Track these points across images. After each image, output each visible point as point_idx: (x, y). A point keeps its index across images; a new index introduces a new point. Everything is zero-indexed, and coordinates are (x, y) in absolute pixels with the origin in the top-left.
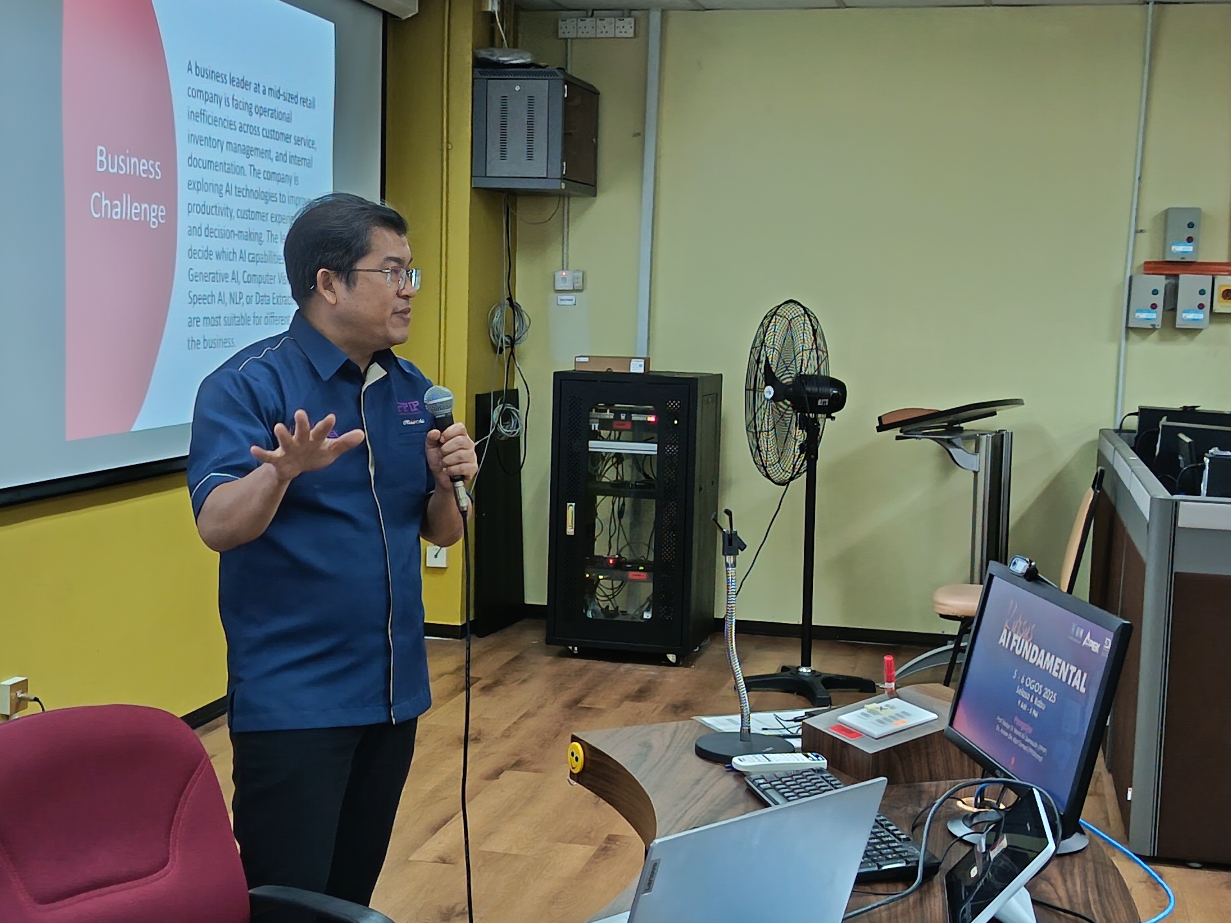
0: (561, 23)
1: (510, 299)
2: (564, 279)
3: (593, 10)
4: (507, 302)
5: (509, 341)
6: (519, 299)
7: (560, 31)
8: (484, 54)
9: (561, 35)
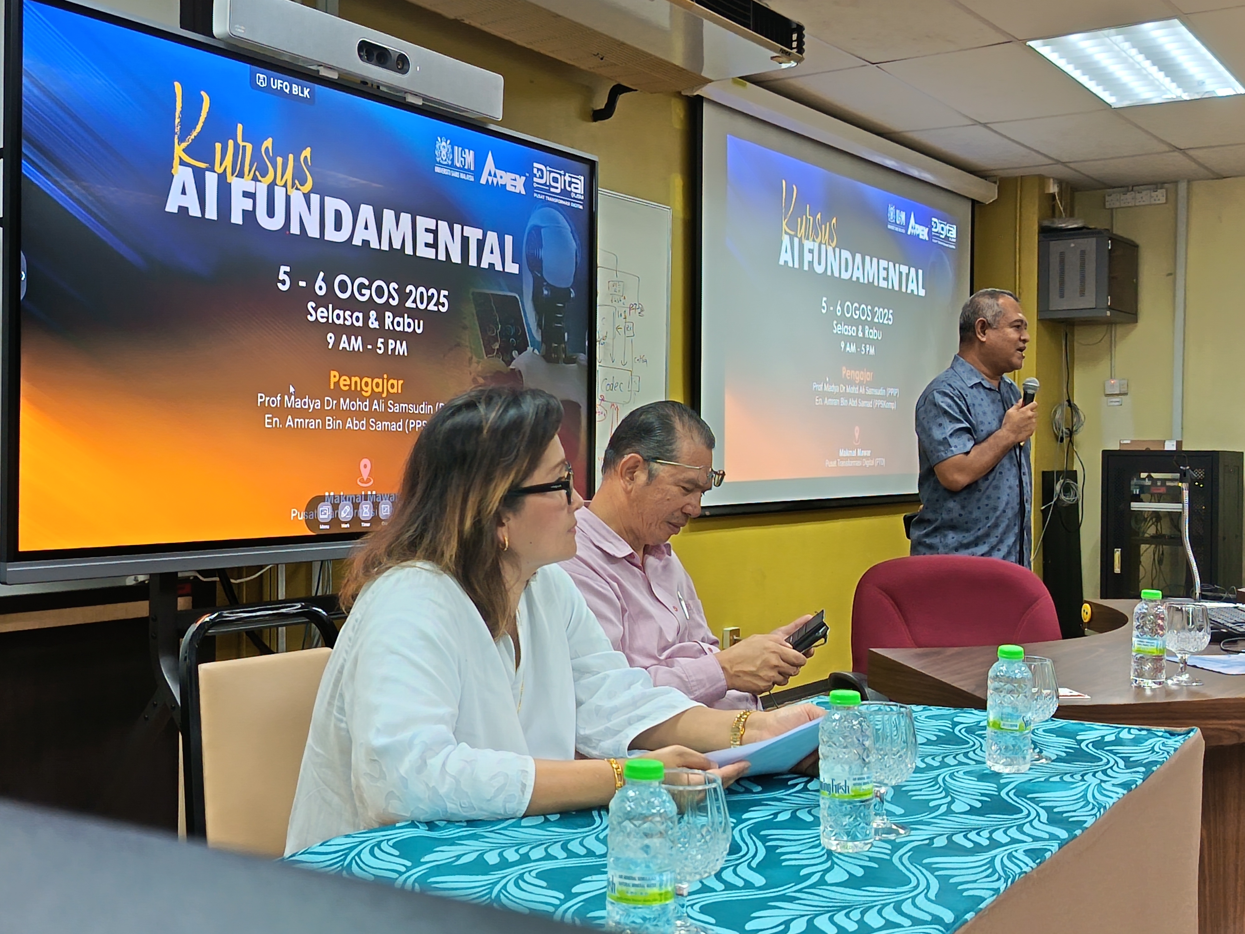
0: (1107, 198)
1: (1069, 401)
2: (1113, 385)
3: (1133, 187)
4: (1066, 403)
5: (1068, 432)
6: (1076, 401)
7: (1107, 204)
8: (1046, 223)
9: (1107, 207)
